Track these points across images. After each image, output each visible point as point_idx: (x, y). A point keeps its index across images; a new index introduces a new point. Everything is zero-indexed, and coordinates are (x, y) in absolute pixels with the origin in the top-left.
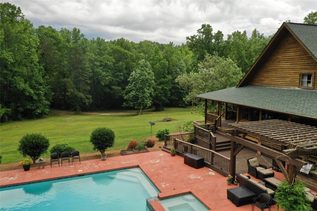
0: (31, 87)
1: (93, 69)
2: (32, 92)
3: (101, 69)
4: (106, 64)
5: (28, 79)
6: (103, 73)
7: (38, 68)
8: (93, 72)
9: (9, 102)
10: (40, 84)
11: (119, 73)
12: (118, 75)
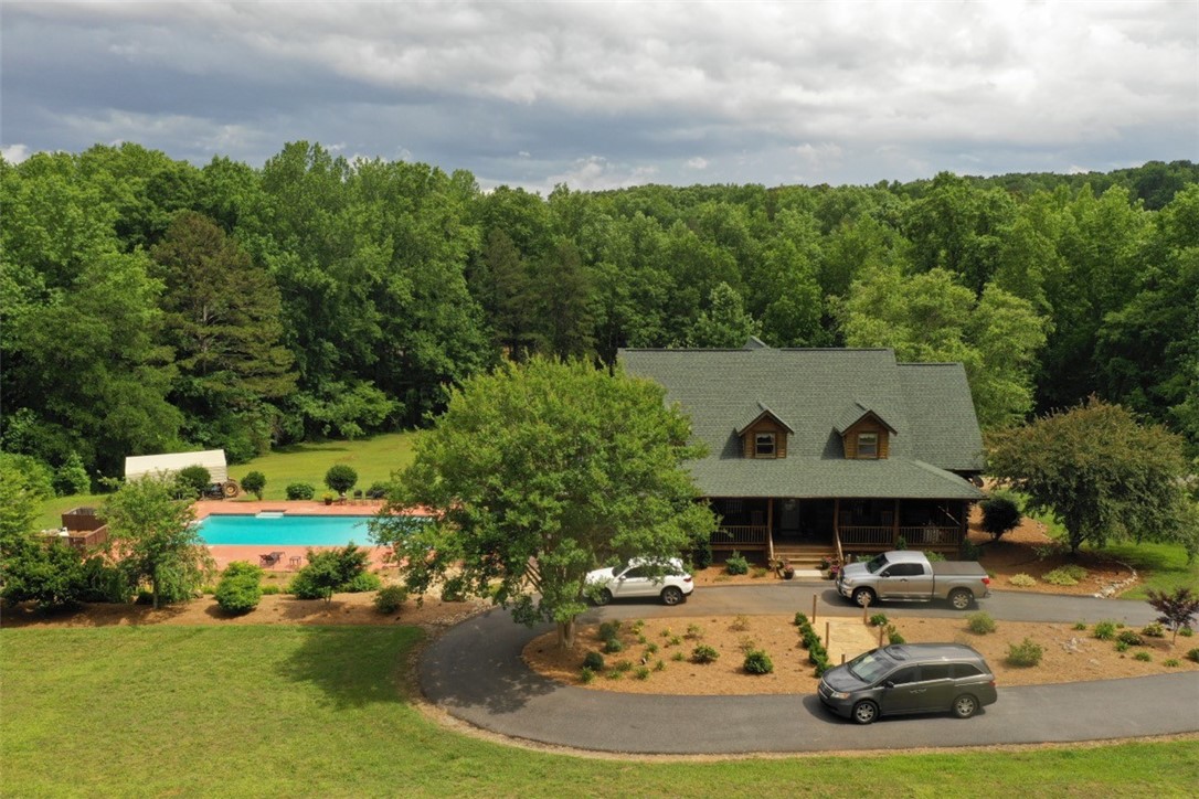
0: (451, 353)
1: (609, 307)
2: (451, 366)
3: (630, 306)
4: (646, 293)
5: (445, 336)
6: (635, 318)
7: (469, 308)
8: (610, 314)
9: (406, 387)
10: (475, 347)
11: (680, 318)
12: (676, 323)
